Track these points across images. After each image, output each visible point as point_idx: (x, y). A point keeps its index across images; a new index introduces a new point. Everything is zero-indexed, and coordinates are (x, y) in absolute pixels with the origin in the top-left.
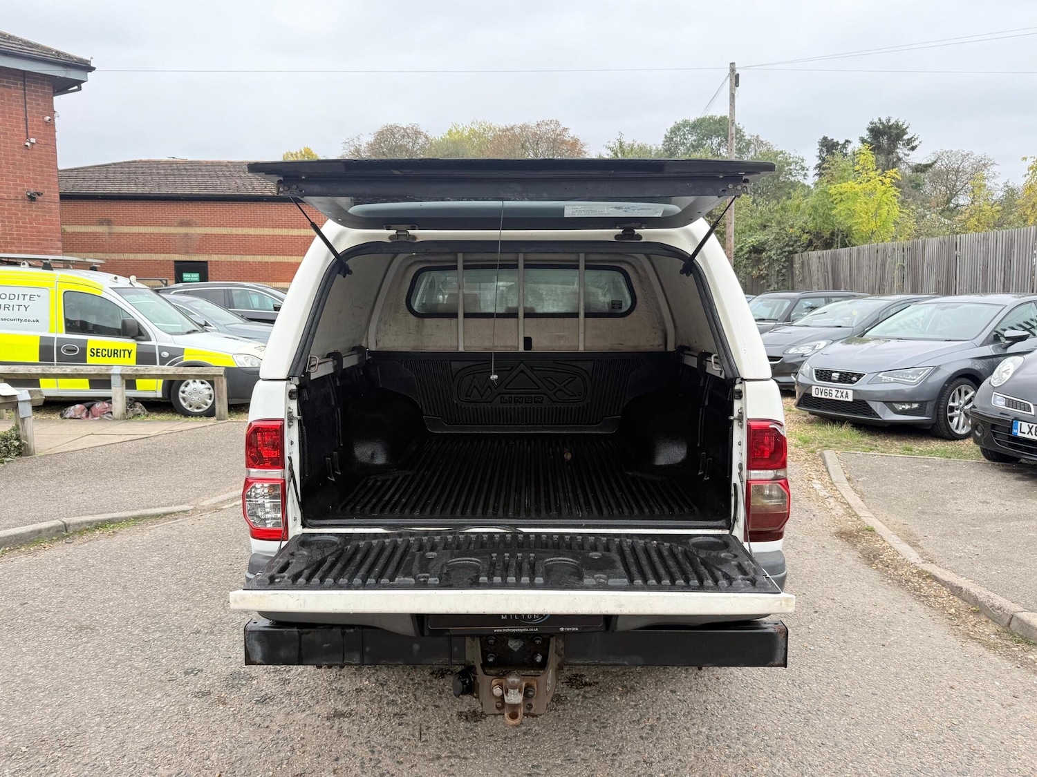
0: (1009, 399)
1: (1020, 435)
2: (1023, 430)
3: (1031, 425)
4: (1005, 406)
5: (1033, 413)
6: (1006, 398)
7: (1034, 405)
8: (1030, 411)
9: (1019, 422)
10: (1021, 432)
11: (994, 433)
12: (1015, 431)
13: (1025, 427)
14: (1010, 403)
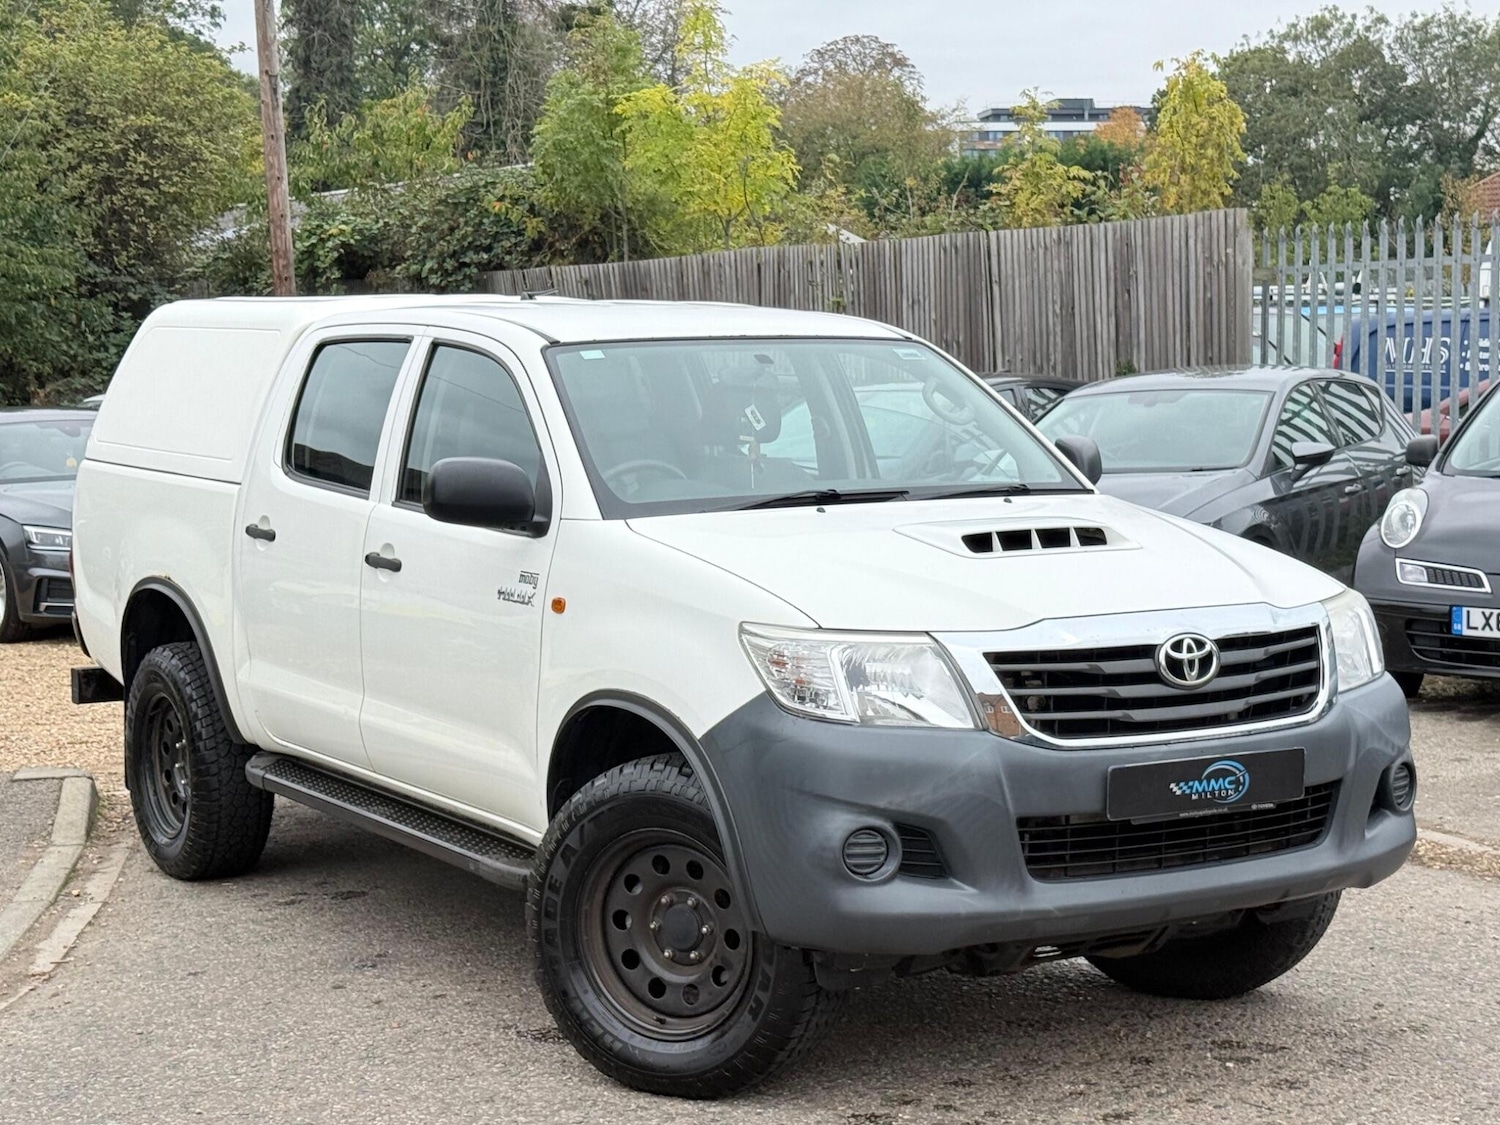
0: (1435, 569)
1: (1467, 632)
2: (1474, 623)
3: (1487, 612)
4: (1429, 581)
5: (1487, 588)
6: (1427, 568)
7: (1486, 574)
8: (1481, 585)
9: (1465, 610)
10: (1469, 627)
11: (1412, 638)
12: (1456, 627)
13: (1477, 616)
14: (1435, 575)
